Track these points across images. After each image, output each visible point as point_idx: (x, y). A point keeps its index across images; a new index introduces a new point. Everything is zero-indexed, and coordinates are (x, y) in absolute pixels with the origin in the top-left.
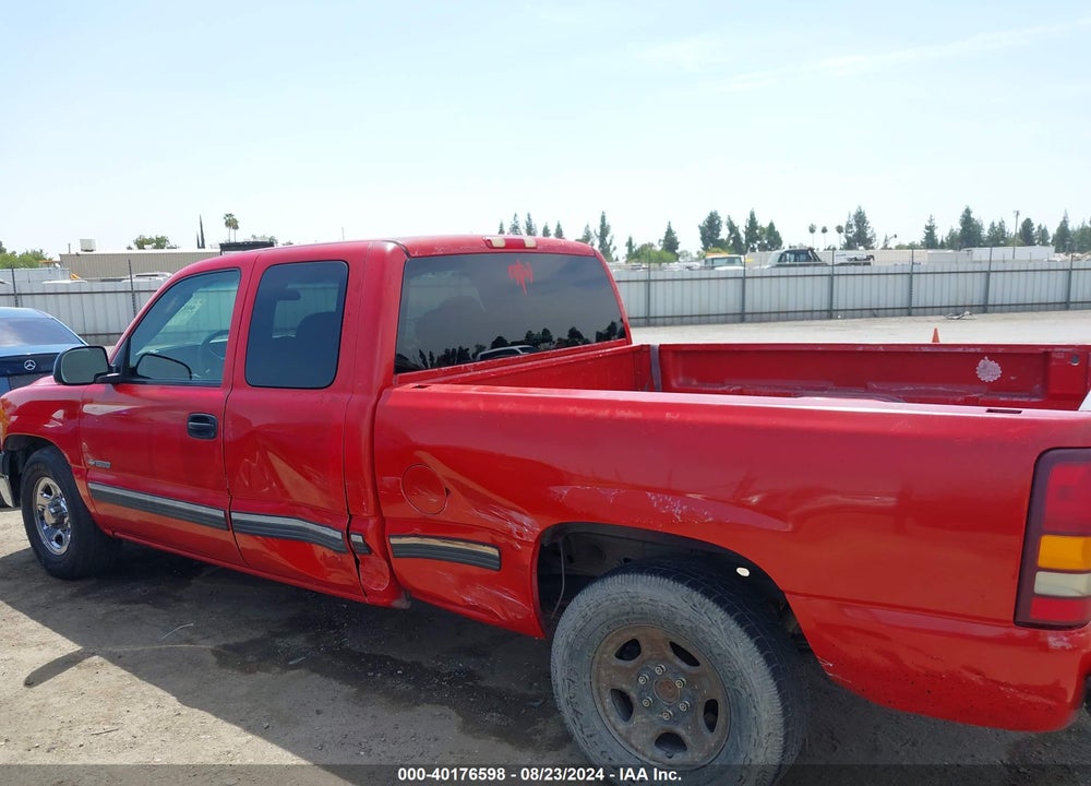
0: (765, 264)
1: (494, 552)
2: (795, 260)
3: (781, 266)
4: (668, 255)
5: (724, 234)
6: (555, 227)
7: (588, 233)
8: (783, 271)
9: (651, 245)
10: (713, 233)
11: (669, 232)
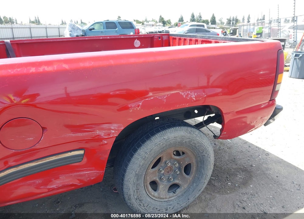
1: (82, 152)
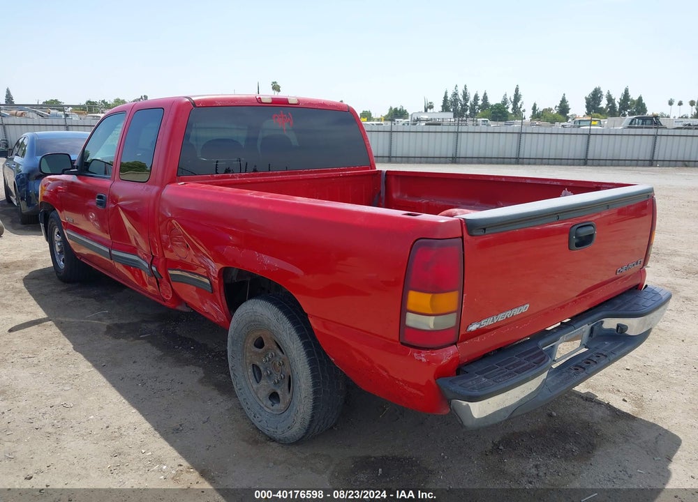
0: (620, 125)
2: (643, 124)
3: (631, 127)
4: (561, 117)
5: (604, 103)
6: (483, 95)
7: (505, 99)
8: (632, 131)
9: (551, 109)
10: (595, 103)
11: (563, 101)
